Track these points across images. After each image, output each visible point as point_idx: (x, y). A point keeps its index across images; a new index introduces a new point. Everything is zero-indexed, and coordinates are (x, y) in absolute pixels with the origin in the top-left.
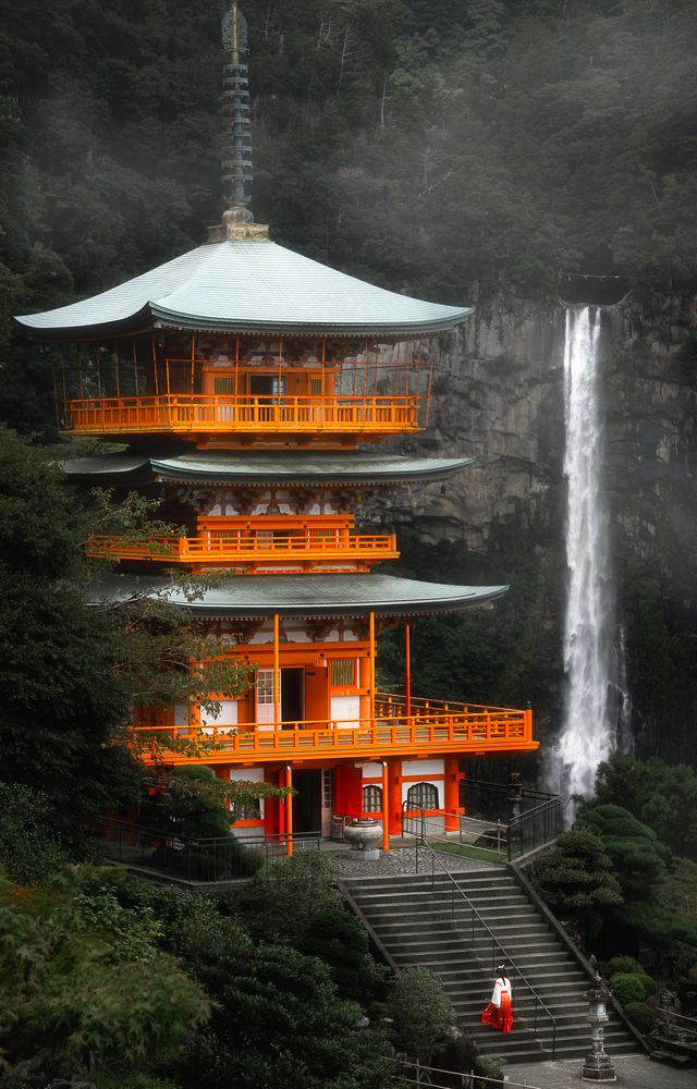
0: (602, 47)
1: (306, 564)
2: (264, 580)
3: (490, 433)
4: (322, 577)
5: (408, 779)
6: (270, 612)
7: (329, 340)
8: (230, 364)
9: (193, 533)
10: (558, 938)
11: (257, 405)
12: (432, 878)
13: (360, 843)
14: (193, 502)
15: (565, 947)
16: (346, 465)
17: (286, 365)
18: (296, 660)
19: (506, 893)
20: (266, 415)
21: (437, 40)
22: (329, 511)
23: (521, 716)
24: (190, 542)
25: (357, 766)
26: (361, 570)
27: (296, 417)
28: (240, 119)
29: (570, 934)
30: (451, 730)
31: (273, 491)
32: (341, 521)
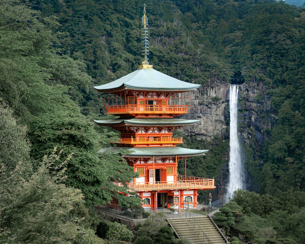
0: (239, 26)
1: (161, 144)
2: (151, 148)
3: (213, 114)
4: (165, 148)
5: (185, 195)
6: (152, 156)
7: (167, 92)
8: (143, 98)
9: (134, 137)
10: (219, 233)
11: (149, 107)
12: (190, 218)
13: (173, 210)
14: (134, 130)
15: (221, 235)
16: (171, 121)
17: (156, 98)
18: (158, 167)
19: (207, 222)
20: (152, 110)
21: (201, 24)
22: (166, 132)
23: (212, 180)
24: (134, 139)
25: (173, 192)
26: (174, 146)
27: (159, 110)
28: (146, 40)
29: (222, 232)
30: (195, 184)
31: (153, 127)
32: (170, 134)
